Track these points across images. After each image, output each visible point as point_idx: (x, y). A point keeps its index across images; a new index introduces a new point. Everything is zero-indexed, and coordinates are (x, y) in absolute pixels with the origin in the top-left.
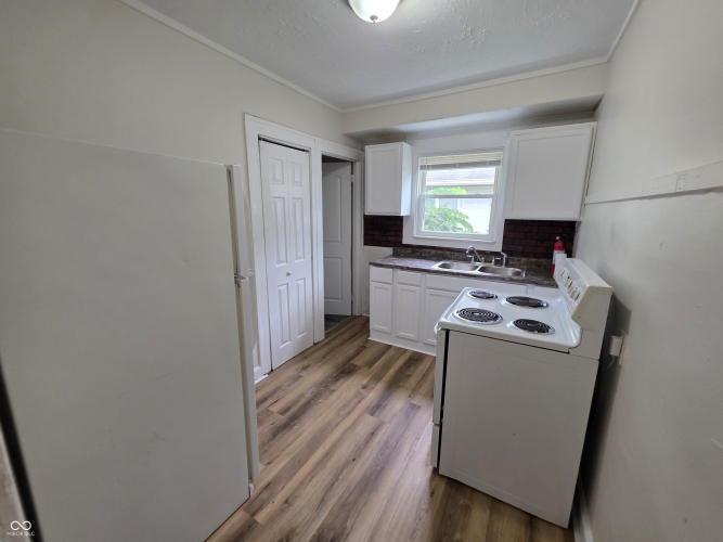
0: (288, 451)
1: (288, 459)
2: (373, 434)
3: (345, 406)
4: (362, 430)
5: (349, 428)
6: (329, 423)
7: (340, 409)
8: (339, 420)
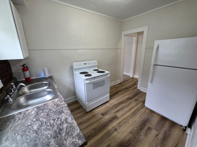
0: (141, 114)
1: (140, 111)
2: (118, 111)
3: (125, 123)
4: (121, 113)
5: (125, 114)
6: (131, 118)
7: (128, 122)
8: (128, 118)
